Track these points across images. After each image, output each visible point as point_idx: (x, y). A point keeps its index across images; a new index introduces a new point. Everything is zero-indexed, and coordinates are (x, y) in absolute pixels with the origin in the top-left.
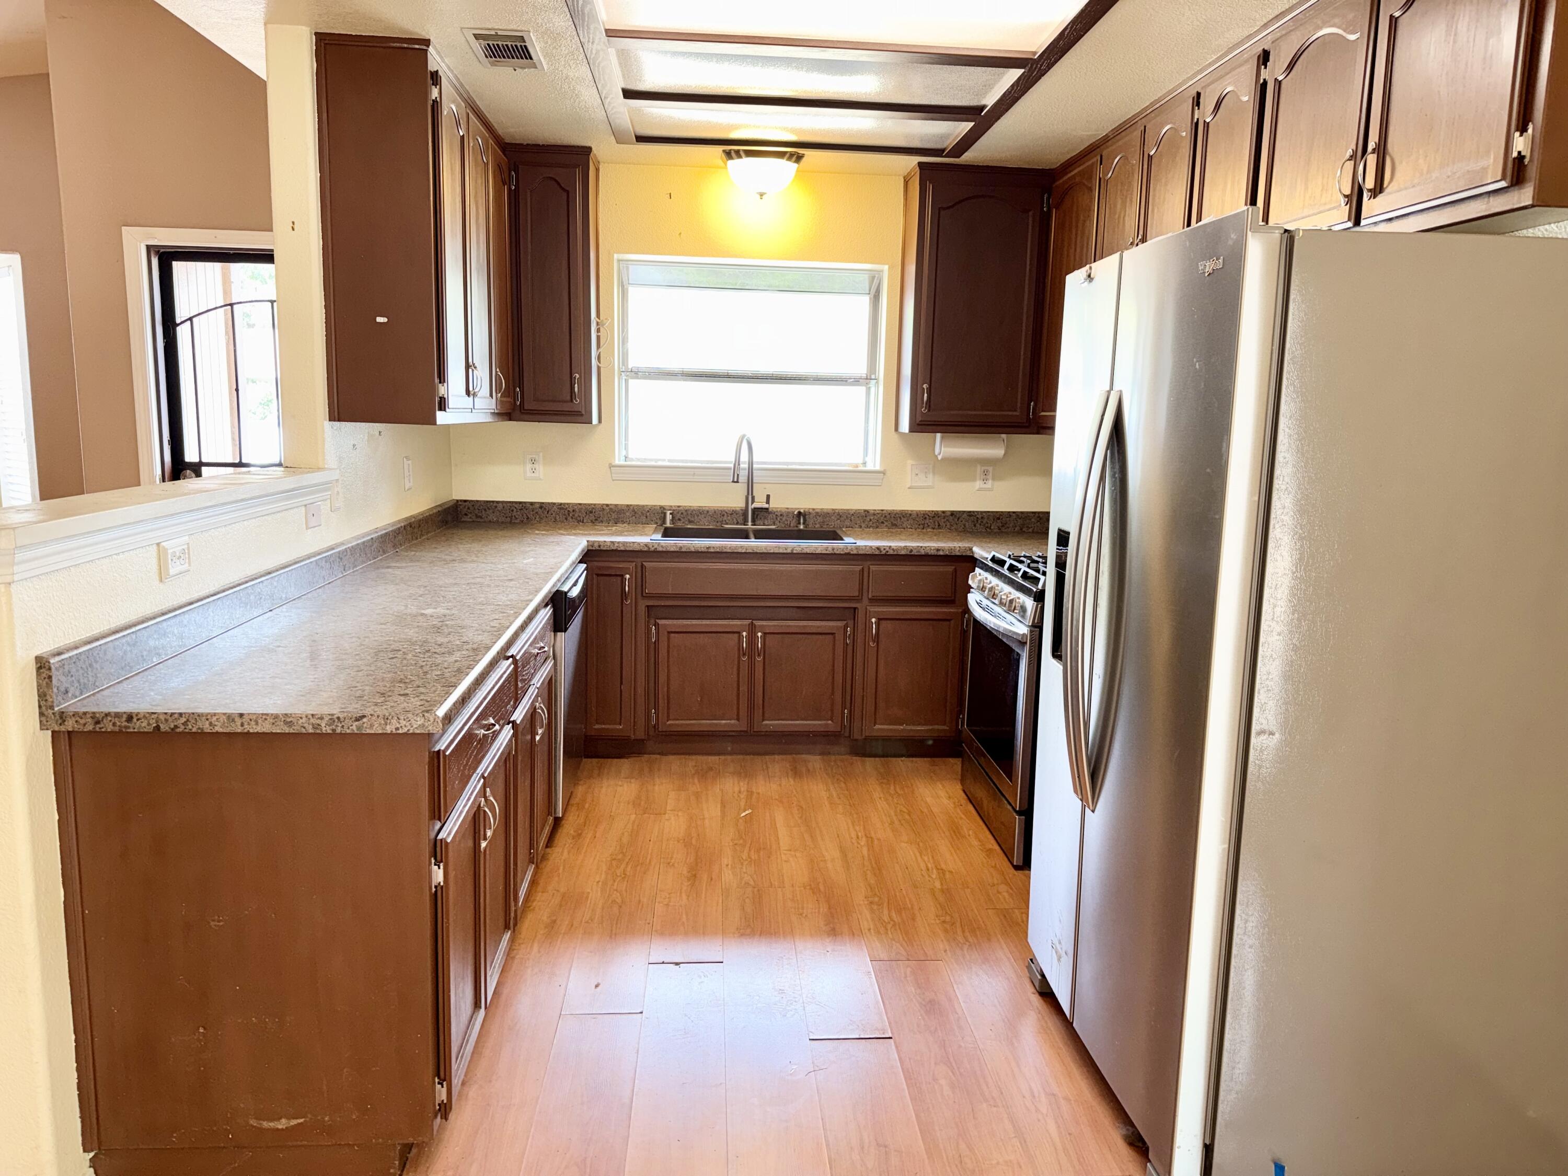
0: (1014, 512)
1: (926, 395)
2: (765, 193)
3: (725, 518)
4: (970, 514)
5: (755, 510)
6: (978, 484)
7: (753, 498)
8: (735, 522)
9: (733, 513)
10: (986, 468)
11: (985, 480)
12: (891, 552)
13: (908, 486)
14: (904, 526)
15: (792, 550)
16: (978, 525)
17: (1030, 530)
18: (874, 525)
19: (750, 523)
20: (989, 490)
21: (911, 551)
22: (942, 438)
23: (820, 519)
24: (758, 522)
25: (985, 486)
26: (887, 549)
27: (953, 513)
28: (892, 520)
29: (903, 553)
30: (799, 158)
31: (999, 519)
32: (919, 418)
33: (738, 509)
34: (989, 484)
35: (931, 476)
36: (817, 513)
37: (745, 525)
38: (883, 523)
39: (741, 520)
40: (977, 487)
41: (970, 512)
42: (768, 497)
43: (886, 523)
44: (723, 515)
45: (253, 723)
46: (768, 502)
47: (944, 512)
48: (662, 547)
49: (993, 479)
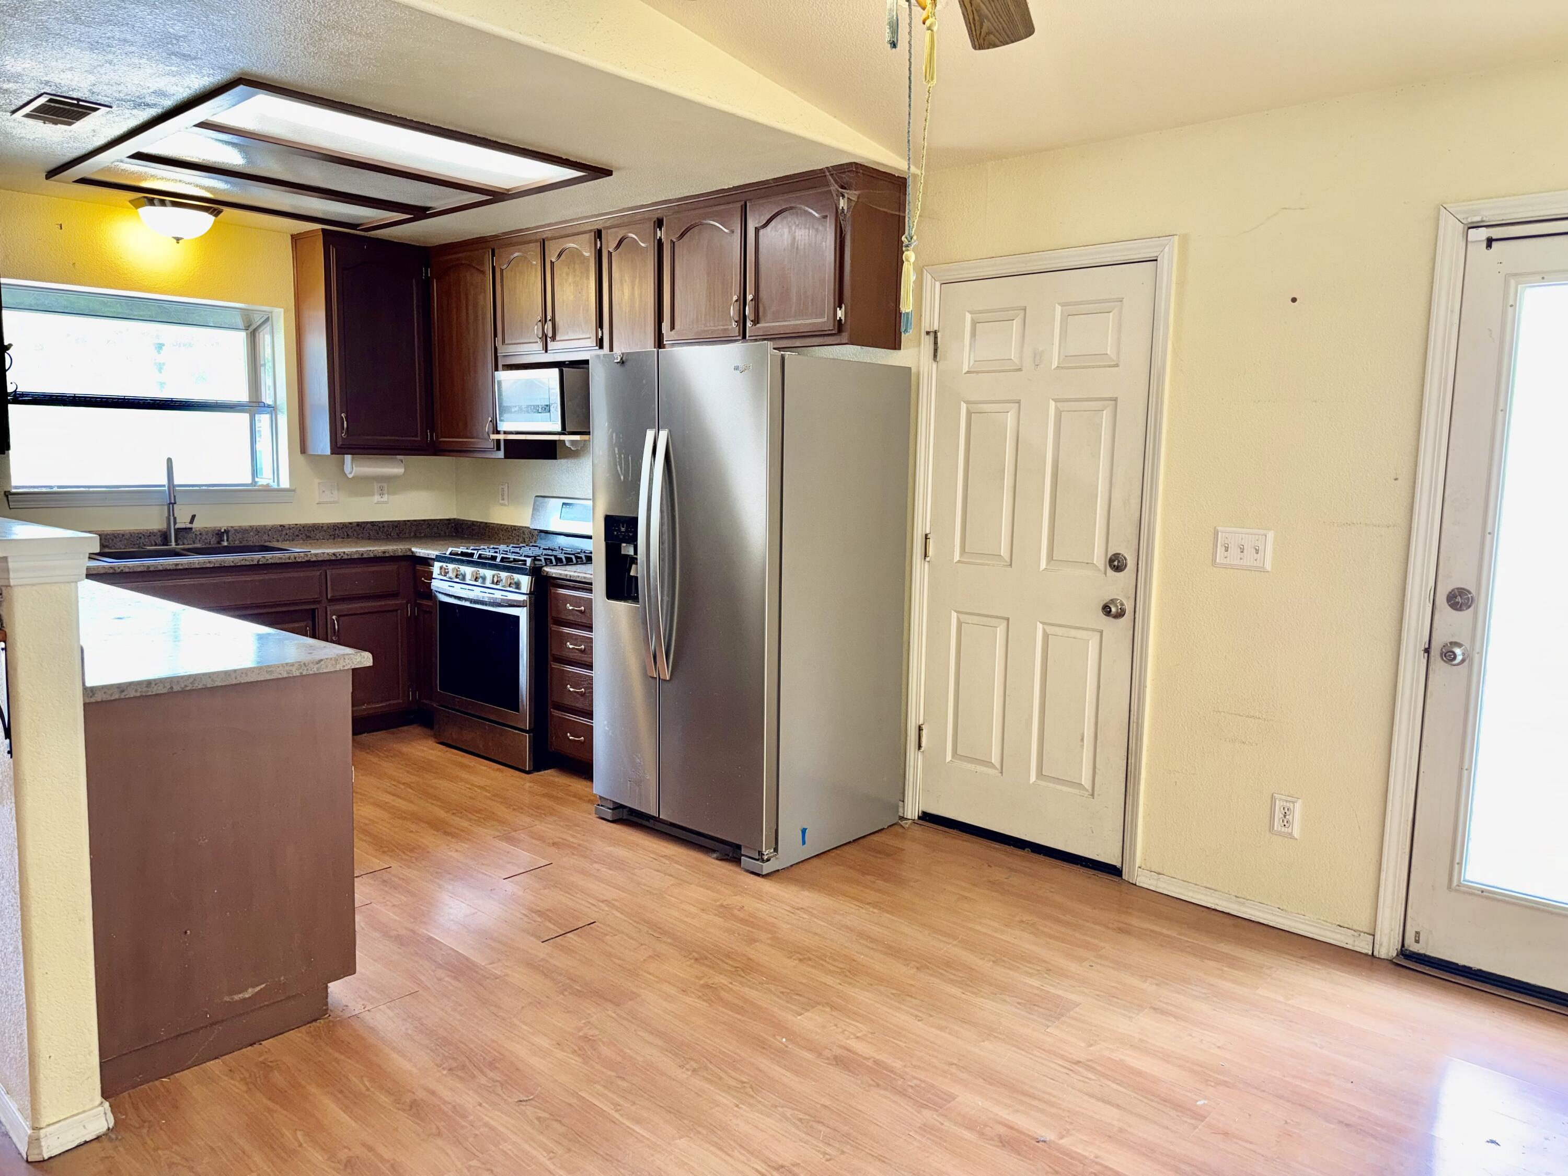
0: (408, 521)
1: (345, 423)
2: (181, 239)
3: (142, 540)
4: (372, 523)
5: (178, 531)
6: (377, 498)
7: (175, 519)
8: (153, 543)
9: (151, 534)
10: (382, 484)
11: (381, 494)
12: (346, 557)
13: (317, 502)
14: (317, 537)
15: (259, 561)
16: (380, 533)
17: (423, 535)
18: (291, 538)
19: (173, 543)
20: (386, 503)
21: (362, 554)
22: (353, 459)
23: (240, 536)
24: (180, 542)
25: (382, 500)
26: (342, 554)
27: (358, 524)
28: (306, 532)
29: (356, 557)
30: (216, 213)
31: (397, 527)
32: (340, 443)
33: (155, 531)
34: (385, 498)
35: (336, 492)
36: (236, 530)
37: (167, 545)
38: (298, 536)
39: (159, 541)
40: (376, 501)
41: (373, 522)
42: (193, 517)
43: (301, 536)
44: (140, 538)
45: (244, 675)
46: (192, 522)
47: (350, 523)
48: (128, 567)
49: (389, 494)
